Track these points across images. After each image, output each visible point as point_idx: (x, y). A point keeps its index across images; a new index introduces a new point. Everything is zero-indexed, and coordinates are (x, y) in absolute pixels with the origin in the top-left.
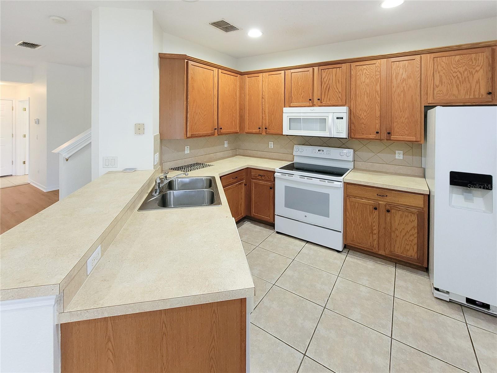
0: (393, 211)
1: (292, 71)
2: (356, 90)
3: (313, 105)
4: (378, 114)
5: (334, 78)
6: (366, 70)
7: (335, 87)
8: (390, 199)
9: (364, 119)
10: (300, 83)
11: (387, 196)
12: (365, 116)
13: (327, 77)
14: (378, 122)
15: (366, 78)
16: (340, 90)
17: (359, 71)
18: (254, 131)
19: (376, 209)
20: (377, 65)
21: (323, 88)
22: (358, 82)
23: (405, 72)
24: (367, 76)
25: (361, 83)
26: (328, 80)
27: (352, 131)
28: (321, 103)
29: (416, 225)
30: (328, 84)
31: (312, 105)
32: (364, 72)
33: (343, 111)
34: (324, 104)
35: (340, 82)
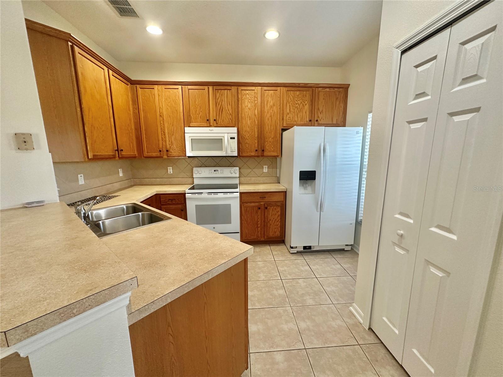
0: (268, 207)
1: (190, 87)
2: (242, 114)
3: (210, 126)
4: (256, 136)
5: (226, 100)
6: (249, 95)
7: (227, 109)
8: (267, 199)
9: (247, 139)
10: (197, 102)
11: (265, 197)
12: (248, 137)
13: (220, 98)
14: (256, 141)
15: (249, 103)
16: (231, 112)
17: (244, 95)
18: (154, 154)
19: (259, 208)
20: (256, 91)
21: (218, 109)
22: (243, 106)
23: (272, 100)
24: (249, 100)
25: (246, 107)
26: (221, 101)
27: (240, 150)
28: (217, 123)
32: (247, 97)
33: (234, 131)
34: (219, 125)
35: (231, 104)
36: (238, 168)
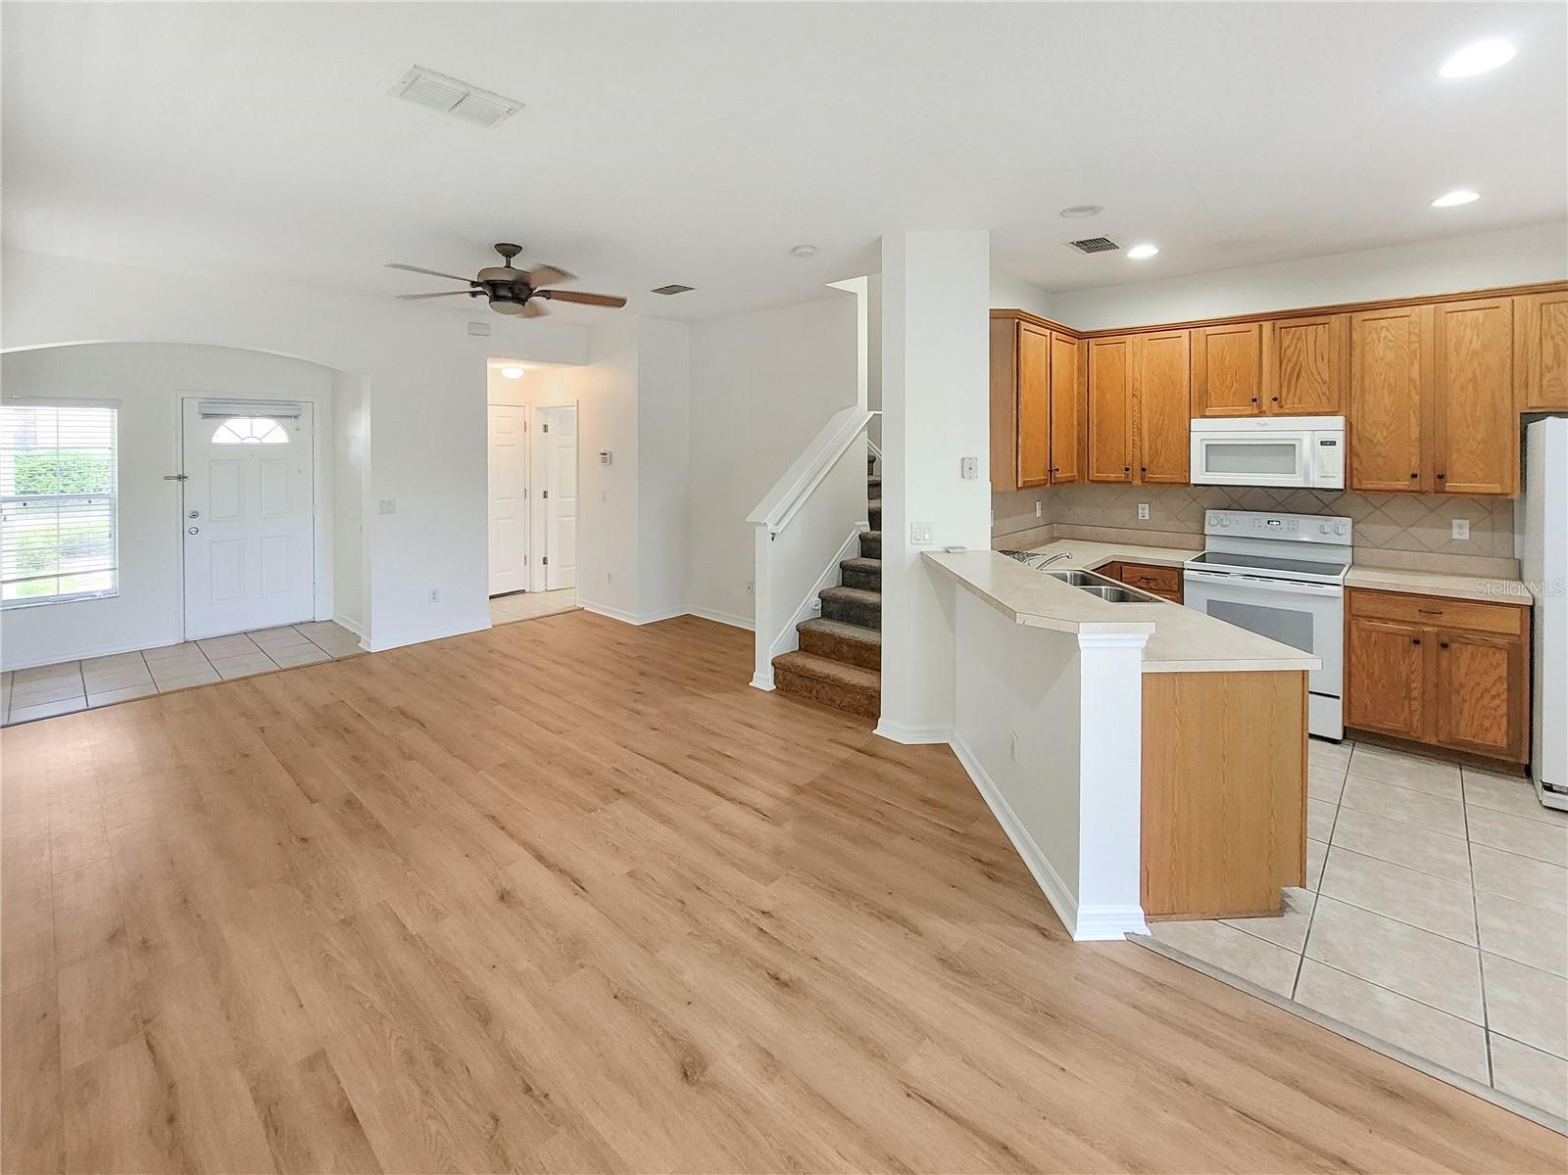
0: (1454, 646)
1: (1209, 330)
2: (1363, 378)
3: (1261, 414)
4: (1415, 433)
5: (1311, 348)
6: (1388, 330)
7: (1314, 370)
8: (1446, 619)
9: (1381, 444)
10: (1227, 362)
11: (1441, 613)
12: (1384, 438)
13: (1293, 347)
14: (1415, 450)
15: (1388, 350)
16: (1327, 378)
17: (1370, 332)
18: (1112, 476)
19: (1417, 642)
20: (1412, 319)
21: (1285, 372)
22: (1369, 358)
23: (1478, 335)
24: (1391, 344)
25: (1377, 361)
26: (1297, 353)
27: (1355, 472)
28: (1281, 407)
29: (1505, 674)
30: (1296, 364)
31: (1257, 412)
32: (1383, 335)
33: (1333, 426)
34: (1288, 411)
35: (1326, 359)
36: (1349, 521)
